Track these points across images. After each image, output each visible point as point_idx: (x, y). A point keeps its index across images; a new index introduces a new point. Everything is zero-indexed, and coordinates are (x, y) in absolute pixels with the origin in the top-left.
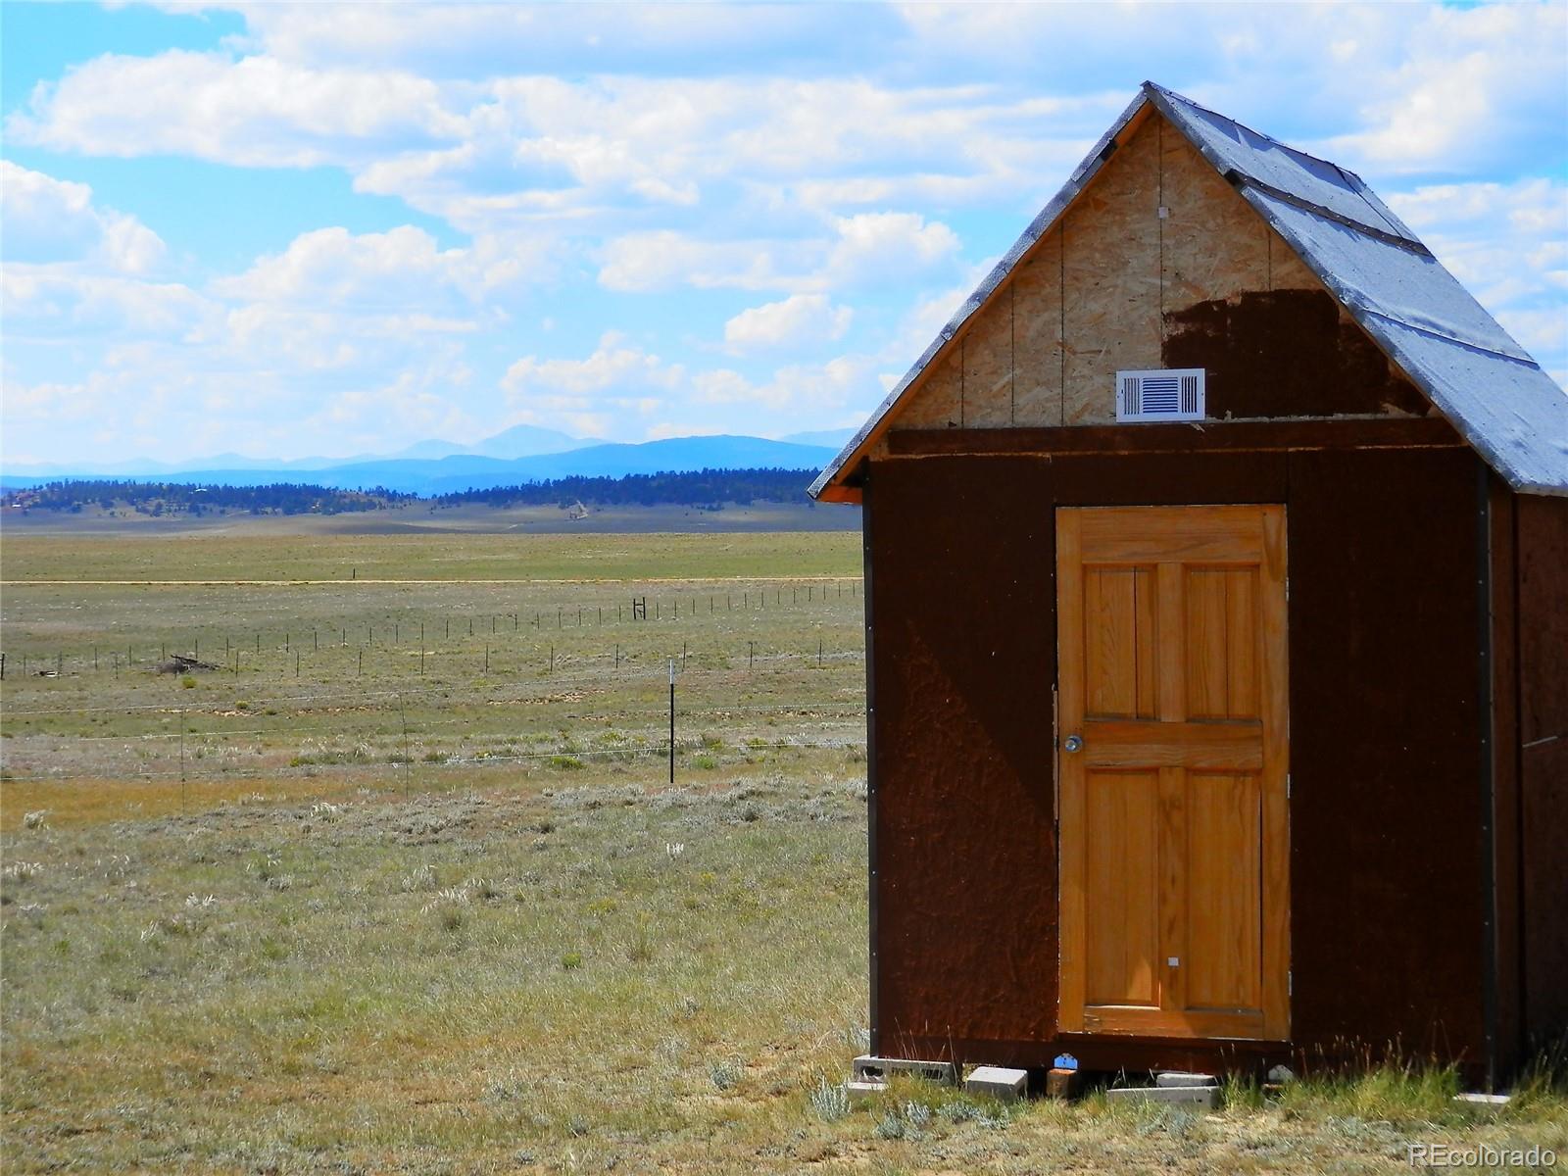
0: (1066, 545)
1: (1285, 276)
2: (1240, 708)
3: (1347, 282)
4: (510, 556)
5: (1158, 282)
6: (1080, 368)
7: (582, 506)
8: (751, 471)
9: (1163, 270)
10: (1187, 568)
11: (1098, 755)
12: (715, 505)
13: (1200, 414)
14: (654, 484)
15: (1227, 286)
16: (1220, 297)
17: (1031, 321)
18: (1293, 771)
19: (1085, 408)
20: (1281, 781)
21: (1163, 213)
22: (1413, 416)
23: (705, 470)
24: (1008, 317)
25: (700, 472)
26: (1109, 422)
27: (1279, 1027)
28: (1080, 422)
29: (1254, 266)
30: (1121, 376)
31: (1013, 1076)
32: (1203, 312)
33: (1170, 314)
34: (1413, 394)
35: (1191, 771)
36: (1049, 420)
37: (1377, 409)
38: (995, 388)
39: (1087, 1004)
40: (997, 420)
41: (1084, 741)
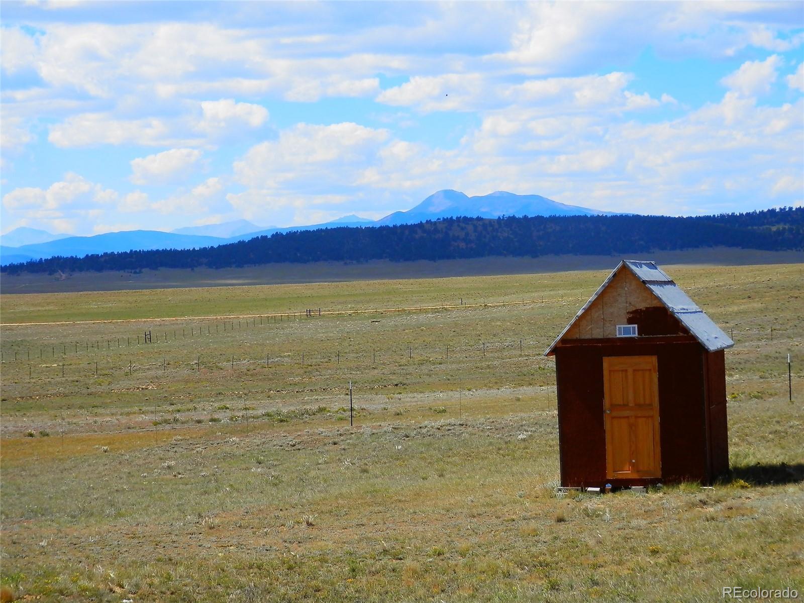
0: (605, 365)
1: (655, 303)
2: (647, 402)
3: (670, 305)
5: (625, 305)
6: (608, 325)
7: (62, 274)
8: (158, 251)
9: (627, 302)
10: (634, 370)
11: (615, 414)
12: (138, 271)
13: (636, 335)
14: (103, 260)
15: (642, 306)
16: (640, 308)
17: (596, 314)
18: (660, 416)
19: (609, 334)
20: (658, 419)
21: (626, 289)
22: (686, 335)
23: (131, 251)
24: (590, 312)
25: (129, 252)
26: (615, 337)
27: (659, 474)
28: (608, 337)
29: (648, 301)
30: (617, 326)
31: (598, 489)
32: (636, 312)
33: (629, 312)
34: (686, 330)
35: (637, 417)
36: (600, 336)
37: (677, 333)
38: (587, 329)
39: (614, 472)
40: (588, 337)
41: (611, 410)
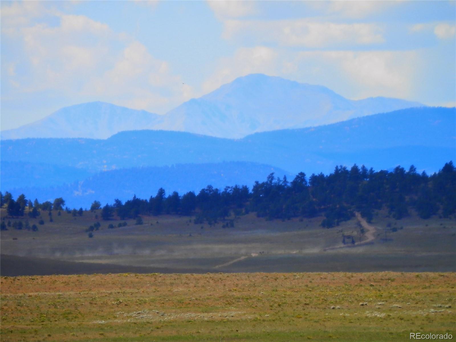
4: (233, 313)
7: (364, 223)
